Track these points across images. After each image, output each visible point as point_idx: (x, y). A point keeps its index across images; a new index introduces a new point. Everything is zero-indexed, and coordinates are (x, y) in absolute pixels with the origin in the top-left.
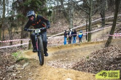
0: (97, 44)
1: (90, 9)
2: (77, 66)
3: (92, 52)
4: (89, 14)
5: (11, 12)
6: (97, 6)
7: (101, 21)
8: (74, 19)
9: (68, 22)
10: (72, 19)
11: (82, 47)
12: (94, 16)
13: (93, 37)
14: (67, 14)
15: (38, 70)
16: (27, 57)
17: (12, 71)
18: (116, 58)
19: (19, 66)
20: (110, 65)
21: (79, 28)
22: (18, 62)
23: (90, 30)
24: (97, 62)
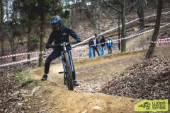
0: (134, 55)
1: (122, 6)
2: (108, 87)
3: (128, 66)
4: (122, 13)
6: (132, 1)
7: (139, 22)
8: (101, 21)
10: (97, 22)
11: (114, 59)
12: (129, 16)
13: (128, 45)
14: (90, 14)
15: (53, 95)
16: (37, 78)
17: (16, 100)
18: (162, 74)
19: (26, 91)
20: (154, 84)
21: (108, 33)
22: (24, 85)
23: (123, 36)
24: (135, 80)
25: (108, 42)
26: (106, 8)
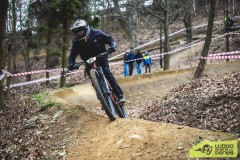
0: (180, 74)
1: (165, 12)
2: (148, 114)
3: (173, 87)
4: (164, 22)
6: (177, 7)
7: (185, 33)
8: (139, 32)
9: (128, 36)
10: (134, 32)
11: (154, 79)
12: (173, 25)
13: (173, 61)
14: (125, 22)
15: (80, 122)
16: (59, 100)
17: (33, 127)
18: (214, 97)
19: (46, 116)
20: (204, 109)
21: (147, 47)
22: (43, 109)
23: (166, 50)
24: (181, 104)
25: (145, 58)
26: (145, 15)
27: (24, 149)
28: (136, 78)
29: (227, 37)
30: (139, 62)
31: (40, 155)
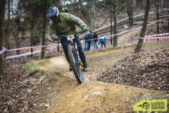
0: (125, 50)
1: (115, 6)
2: (103, 77)
3: (120, 59)
4: (114, 13)
5: (17, 12)
6: (122, 2)
7: (128, 20)
8: (96, 20)
9: (88, 22)
10: (92, 20)
11: (107, 53)
13: (120, 40)
14: (86, 13)
15: (58, 83)
16: (42, 68)
17: (26, 87)
18: (149, 66)
19: (34, 80)
20: (142, 74)
21: (101, 30)
22: (31, 75)
23: (115, 33)
24: (126, 70)
25: (102, 38)
26: (100, 8)
27: (20, 102)
28: (94, 52)
29: (158, 23)
30: (96, 41)
31: (31, 106)
